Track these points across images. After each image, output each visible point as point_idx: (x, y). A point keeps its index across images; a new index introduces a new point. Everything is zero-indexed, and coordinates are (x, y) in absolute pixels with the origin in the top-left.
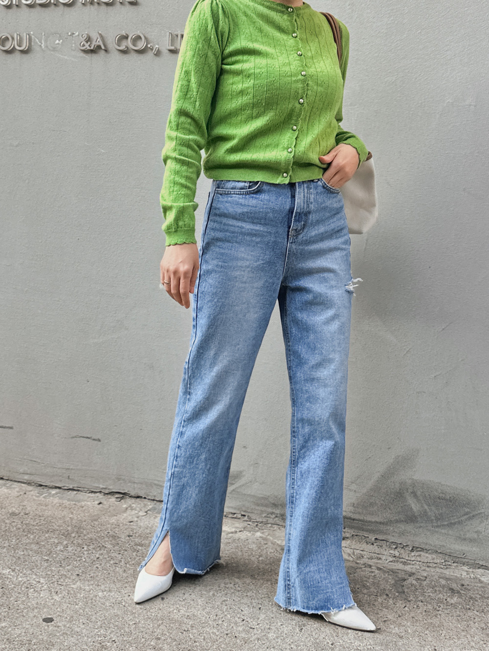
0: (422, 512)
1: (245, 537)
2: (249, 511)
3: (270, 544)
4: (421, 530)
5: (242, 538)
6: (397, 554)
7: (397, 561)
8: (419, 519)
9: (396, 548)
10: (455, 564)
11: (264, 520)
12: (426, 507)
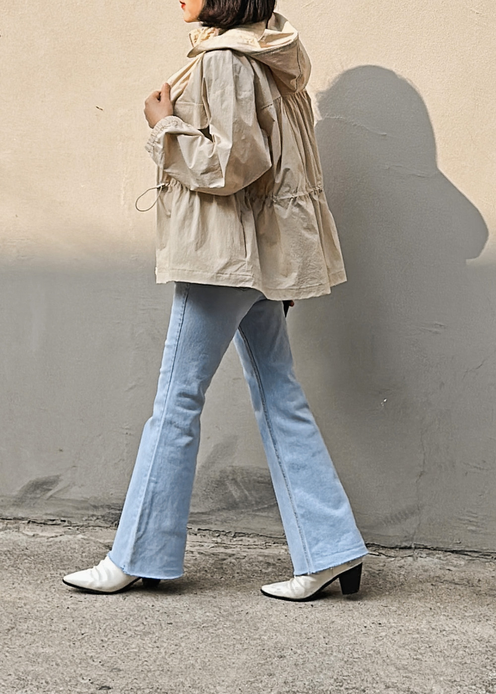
0: (243, 498)
1: (67, 540)
2: (69, 515)
3: (92, 543)
4: (242, 515)
5: (64, 540)
6: (219, 540)
7: (219, 546)
8: (241, 505)
9: (219, 536)
10: (275, 545)
11: (85, 524)
12: (246, 493)
